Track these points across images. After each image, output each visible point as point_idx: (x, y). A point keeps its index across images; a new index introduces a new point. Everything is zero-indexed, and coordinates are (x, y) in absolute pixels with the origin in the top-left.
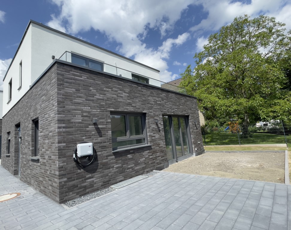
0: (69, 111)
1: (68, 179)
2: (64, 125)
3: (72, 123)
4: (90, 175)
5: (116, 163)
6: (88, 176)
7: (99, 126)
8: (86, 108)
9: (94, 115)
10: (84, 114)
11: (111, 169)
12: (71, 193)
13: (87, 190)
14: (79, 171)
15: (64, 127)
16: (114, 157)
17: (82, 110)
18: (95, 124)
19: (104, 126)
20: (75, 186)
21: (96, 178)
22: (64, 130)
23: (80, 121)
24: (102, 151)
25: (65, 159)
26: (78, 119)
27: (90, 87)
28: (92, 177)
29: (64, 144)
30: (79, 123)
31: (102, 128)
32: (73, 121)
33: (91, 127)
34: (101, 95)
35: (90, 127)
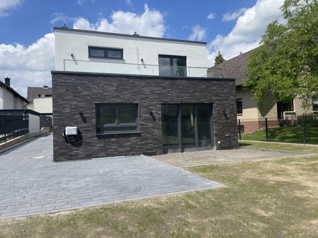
0: (61, 105)
1: (60, 148)
2: (57, 114)
3: (63, 113)
4: (76, 148)
5: (99, 143)
6: (74, 149)
7: (84, 115)
8: (73, 102)
9: (81, 107)
10: (72, 107)
11: (94, 147)
12: (61, 157)
13: (73, 158)
14: (67, 144)
15: (57, 116)
16: (97, 138)
17: (71, 104)
18: (81, 114)
19: (89, 115)
20: (64, 153)
21: (80, 151)
22: (57, 117)
23: (69, 111)
24: (86, 133)
25: (58, 136)
26: (68, 110)
27: (78, 86)
28: (78, 150)
29: (57, 127)
30: (68, 113)
31: (87, 117)
32: (63, 111)
33: (78, 116)
34: (87, 92)
35: (76, 116)
